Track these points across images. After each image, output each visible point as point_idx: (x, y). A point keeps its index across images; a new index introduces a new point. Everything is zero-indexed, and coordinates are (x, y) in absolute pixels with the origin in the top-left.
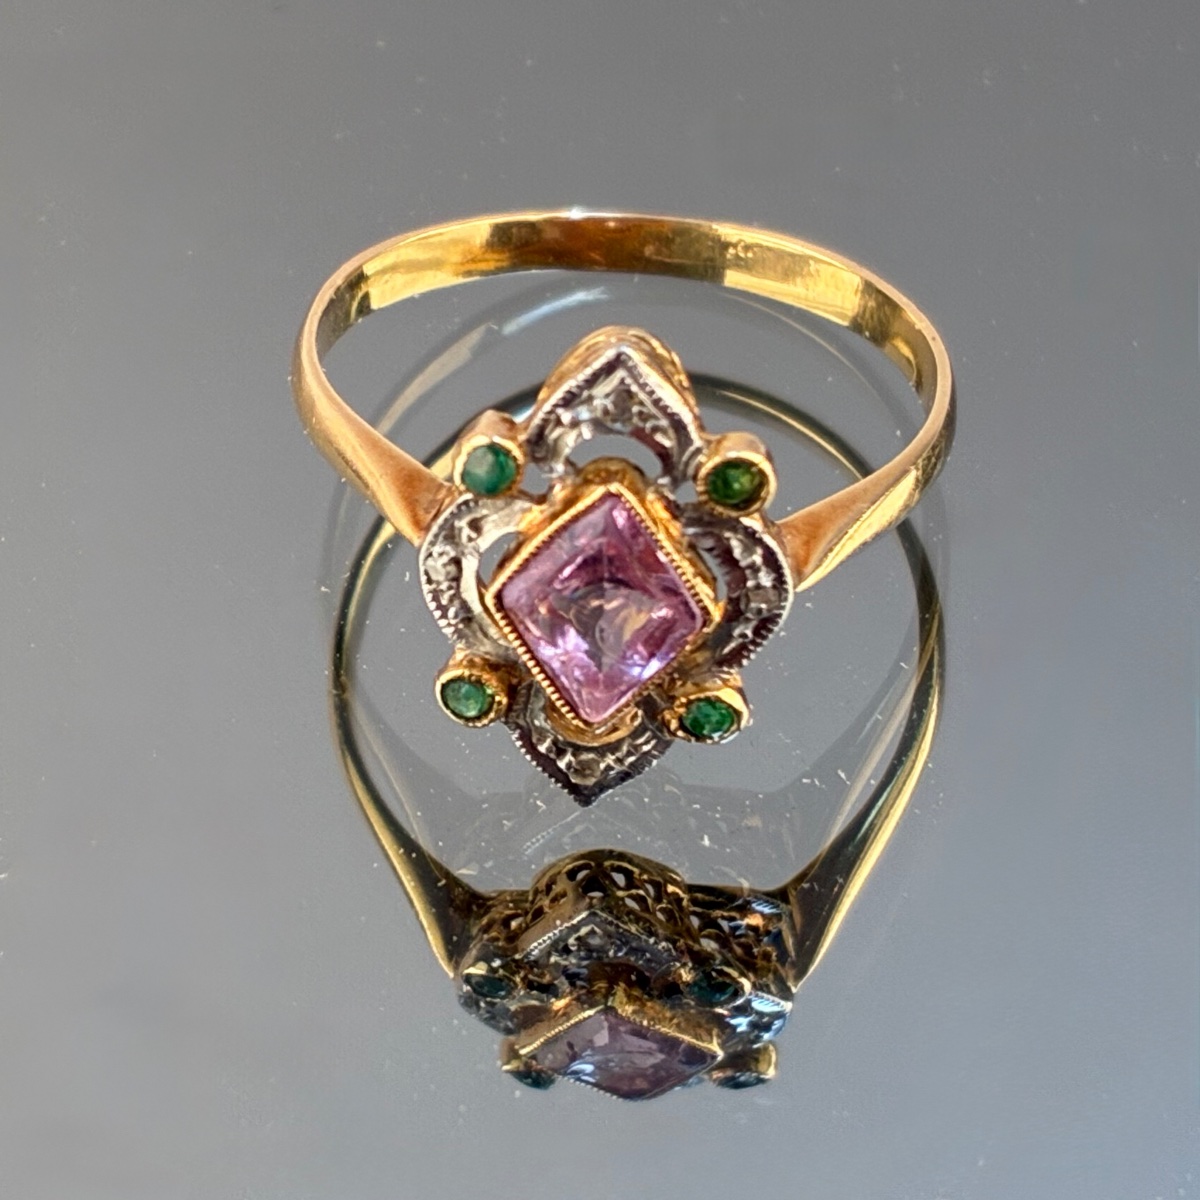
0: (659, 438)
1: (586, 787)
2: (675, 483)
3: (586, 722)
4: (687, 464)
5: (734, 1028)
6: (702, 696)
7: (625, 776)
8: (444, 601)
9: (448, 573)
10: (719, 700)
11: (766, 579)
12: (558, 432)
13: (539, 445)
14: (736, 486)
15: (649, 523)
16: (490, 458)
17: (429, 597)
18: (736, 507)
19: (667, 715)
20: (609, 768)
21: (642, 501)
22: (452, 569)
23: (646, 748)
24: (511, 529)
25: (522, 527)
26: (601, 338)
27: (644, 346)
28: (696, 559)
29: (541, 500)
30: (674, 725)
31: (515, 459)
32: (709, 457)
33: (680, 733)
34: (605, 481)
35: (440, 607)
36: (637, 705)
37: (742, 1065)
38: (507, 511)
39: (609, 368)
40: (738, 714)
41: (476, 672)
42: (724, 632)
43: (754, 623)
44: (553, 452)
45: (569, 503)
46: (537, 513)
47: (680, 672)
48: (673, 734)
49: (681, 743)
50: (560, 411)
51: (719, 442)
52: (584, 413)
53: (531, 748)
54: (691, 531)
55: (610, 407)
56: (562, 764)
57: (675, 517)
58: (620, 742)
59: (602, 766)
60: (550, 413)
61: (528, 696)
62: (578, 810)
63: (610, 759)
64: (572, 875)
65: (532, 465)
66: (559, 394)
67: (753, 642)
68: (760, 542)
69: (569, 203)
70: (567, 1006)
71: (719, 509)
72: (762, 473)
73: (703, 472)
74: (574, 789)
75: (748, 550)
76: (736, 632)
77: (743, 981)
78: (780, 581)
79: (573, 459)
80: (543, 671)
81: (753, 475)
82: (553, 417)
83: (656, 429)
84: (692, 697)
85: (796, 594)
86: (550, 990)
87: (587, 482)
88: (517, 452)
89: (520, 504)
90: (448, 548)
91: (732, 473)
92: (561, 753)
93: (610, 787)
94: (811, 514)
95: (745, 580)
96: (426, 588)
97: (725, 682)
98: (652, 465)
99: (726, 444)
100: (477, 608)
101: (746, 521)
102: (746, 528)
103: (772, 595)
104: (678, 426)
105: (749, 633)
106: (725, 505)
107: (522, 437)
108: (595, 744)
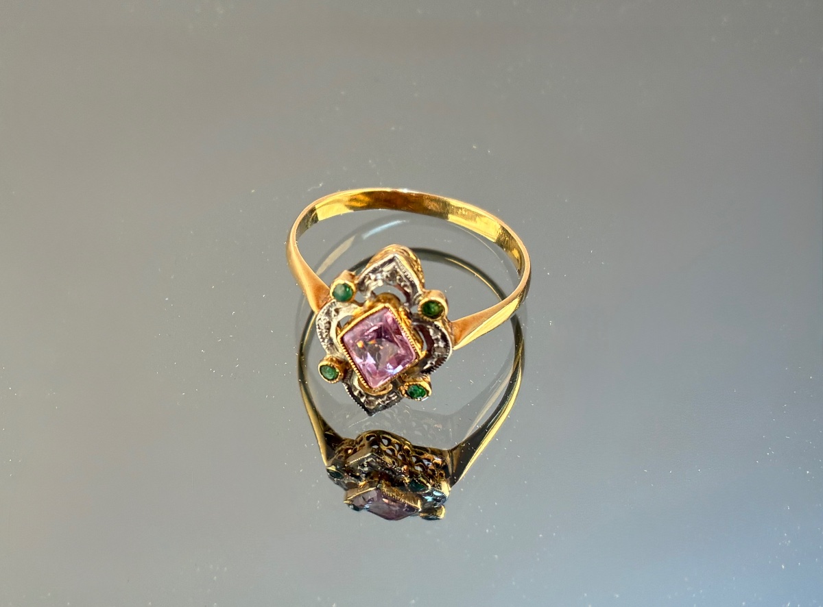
0: (406, 289)
1: (371, 409)
2: (410, 306)
3: (370, 387)
4: (415, 299)
5: (426, 500)
6: (414, 383)
7: (385, 407)
8: (324, 336)
9: (326, 327)
10: (420, 385)
11: (441, 344)
12: (370, 281)
13: (361, 286)
14: (433, 310)
15: (399, 319)
16: (343, 288)
17: (319, 334)
18: (432, 318)
19: (401, 388)
20: (379, 404)
21: (398, 311)
22: (327, 325)
23: (393, 398)
24: (349, 314)
25: (353, 314)
26: (390, 249)
27: (405, 254)
28: (416, 334)
29: (361, 305)
30: (403, 392)
31: (352, 290)
32: (424, 298)
33: (406, 395)
34: (384, 302)
35: (322, 338)
36: (391, 383)
37: (431, 512)
38: (349, 307)
39: (391, 261)
40: (428, 392)
41: (333, 364)
42: (424, 362)
43: (436, 359)
44: (367, 288)
45: (371, 308)
46: (359, 309)
47: (408, 373)
48: (403, 395)
49: (406, 399)
50: (370, 274)
51: (429, 293)
52: (379, 276)
53: (352, 393)
54: (415, 323)
55: (389, 276)
56: (363, 400)
57: (409, 318)
58: (384, 395)
59: (377, 403)
60: (367, 274)
61: (352, 374)
62: (367, 417)
63: (380, 401)
64: (368, 438)
65: (359, 292)
66: (371, 268)
67: (435, 366)
68: (441, 331)
69: (403, 187)
70: (364, 485)
71: (425, 318)
72: (442, 306)
73: (421, 303)
74: (366, 410)
75: (435, 333)
76: (429, 362)
77: (428, 484)
78: (447, 346)
79: (375, 292)
80: (356, 367)
81: (439, 307)
82: (368, 276)
83: (405, 286)
84: (411, 383)
85: (453, 350)
86: (359, 478)
87: (379, 301)
88: (353, 288)
89: (354, 305)
90: (327, 318)
91: (433, 305)
92: (362, 396)
93: (379, 410)
94: (464, 320)
95: (434, 343)
96: (318, 330)
97: (424, 379)
98: (403, 298)
99: (431, 294)
100: (335, 341)
101: (436, 323)
102: (435, 325)
103: (443, 350)
104: (413, 285)
105: (434, 363)
106: (428, 317)
107: (356, 282)
108: (375, 395)
